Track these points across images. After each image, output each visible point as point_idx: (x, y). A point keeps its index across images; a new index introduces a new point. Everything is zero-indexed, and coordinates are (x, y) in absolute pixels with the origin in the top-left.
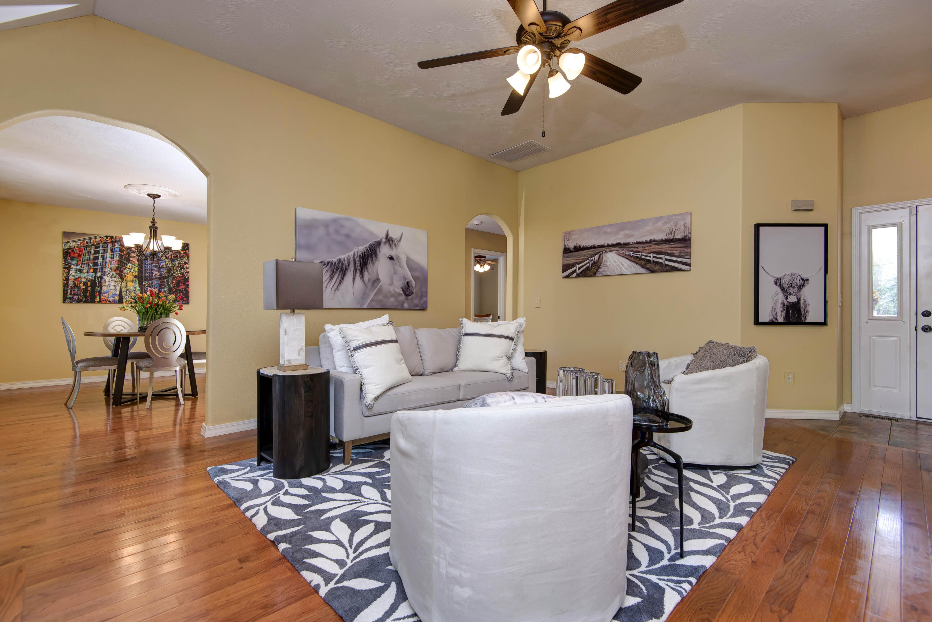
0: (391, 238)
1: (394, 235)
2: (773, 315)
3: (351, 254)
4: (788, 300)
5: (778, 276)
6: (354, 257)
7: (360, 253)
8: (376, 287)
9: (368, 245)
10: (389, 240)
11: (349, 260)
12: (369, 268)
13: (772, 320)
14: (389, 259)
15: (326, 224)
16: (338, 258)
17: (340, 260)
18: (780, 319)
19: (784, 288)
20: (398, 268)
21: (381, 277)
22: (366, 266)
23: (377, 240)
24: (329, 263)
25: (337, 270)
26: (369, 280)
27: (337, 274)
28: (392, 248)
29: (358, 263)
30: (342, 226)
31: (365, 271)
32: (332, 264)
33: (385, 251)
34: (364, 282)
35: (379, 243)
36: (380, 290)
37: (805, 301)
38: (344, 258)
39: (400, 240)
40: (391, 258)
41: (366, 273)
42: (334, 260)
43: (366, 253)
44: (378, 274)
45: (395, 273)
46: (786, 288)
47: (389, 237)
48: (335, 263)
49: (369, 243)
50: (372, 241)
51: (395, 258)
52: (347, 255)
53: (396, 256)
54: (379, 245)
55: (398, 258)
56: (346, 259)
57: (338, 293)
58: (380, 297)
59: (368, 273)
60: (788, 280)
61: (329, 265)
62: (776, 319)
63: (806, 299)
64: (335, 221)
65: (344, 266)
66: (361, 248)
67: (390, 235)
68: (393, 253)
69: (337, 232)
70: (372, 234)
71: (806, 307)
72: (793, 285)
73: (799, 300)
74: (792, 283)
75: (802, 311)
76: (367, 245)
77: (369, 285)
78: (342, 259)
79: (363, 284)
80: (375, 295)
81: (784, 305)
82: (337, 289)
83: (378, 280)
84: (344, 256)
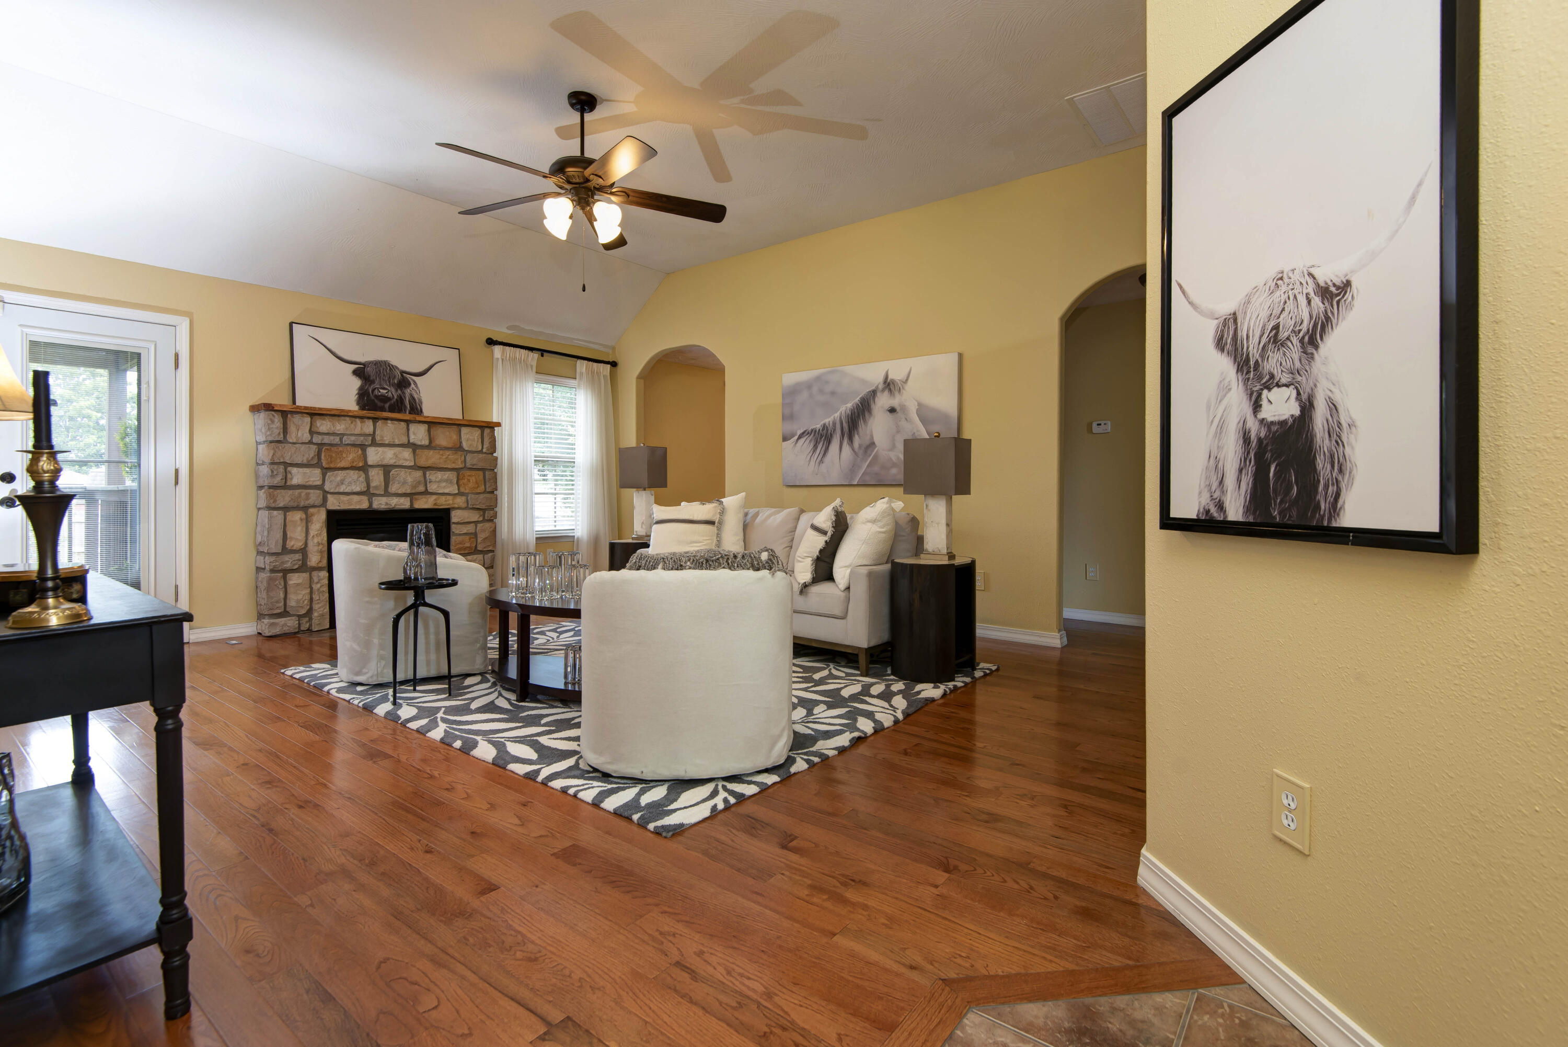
0: (893, 382)
1: (896, 375)
2: (1210, 486)
3: (837, 415)
4: (1261, 415)
5: (1225, 308)
6: (840, 418)
7: (849, 412)
8: (870, 455)
9: (858, 398)
10: (889, 385)
11: (834, 424)
12: (860, 430)
13: (1208, 512)
14: (888, 413)
15: (808, 385)
16: (822, 423)
17: (824, 425)
18: (1235, 512)
19: (1247, 360)
20: (903, 423)
21: (876, 440)
22: (857, 428)
23: (871, 389)
24: (812, 430)
25: (821, 438)
26: (860, 446)
27: (821, 443)
28: (894, 395)
29: (845, 425)
30: (827, 382)
31: (854, 435)
32: (816, 431)
33: (883, 401)
34: (853, 450)
35: (874, 393)
36: (876, 457)
37: (1333, 407)
38: (829, 422)
39: (907, 380)
40: (892, 410)
41: (856, 436)
42: (818, 426)
43: (856, 411)
44: (872, 437)
45: (898, 432)
46: (1254, 354)
47: (889, 380)
48: (819, 430)
49: (860, 396)
50: (864, 391)
51: (898, 409)
52: (832, 417)
53: (900, 405)
54: (874, 394)
55: (904, 408)
56: (831, 423)
57: (823, 466)
58: (876, 468)
59: (860, 438)
60: (1264, 314)
61: (813, 433)
62: (1221, 506)
63: (1337, 397)
64: (818, 378)
65: (829, 432)
66: (849, 405)
67: (890, 377)
68: (895, 402)
69: (821, 391)
70: (864, 382)
71: (1339, 442)
72: (1283, 335)
73: (1307, 407)
74: (1276, 327)
75: (1321, 463)
76: (857, 400)
77: (861, 453)
78: (827, 424)
79: (852, 452)
80: (868, 466)
81: (1246, 439)
82: (822, 461)
83: (872, 444)
84: (830, 419)
